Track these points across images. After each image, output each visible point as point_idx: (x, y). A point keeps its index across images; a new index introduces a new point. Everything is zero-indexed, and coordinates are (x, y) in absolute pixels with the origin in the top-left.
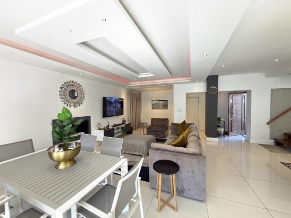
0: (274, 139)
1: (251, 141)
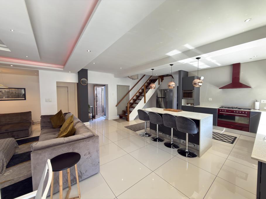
0: (119, 115)
1: (109, 119)
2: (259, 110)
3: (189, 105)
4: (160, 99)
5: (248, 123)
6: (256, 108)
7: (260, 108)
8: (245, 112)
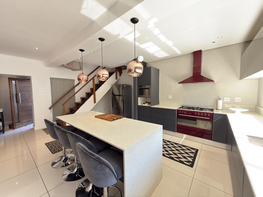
0: (56, 121)
1: (35, 129)
2: (222, 110)
3: (146, 105)
4: (117, 97)
5: (211, 129)
6: (218, 108)
7: (222, 108)
8: (207, 114)
